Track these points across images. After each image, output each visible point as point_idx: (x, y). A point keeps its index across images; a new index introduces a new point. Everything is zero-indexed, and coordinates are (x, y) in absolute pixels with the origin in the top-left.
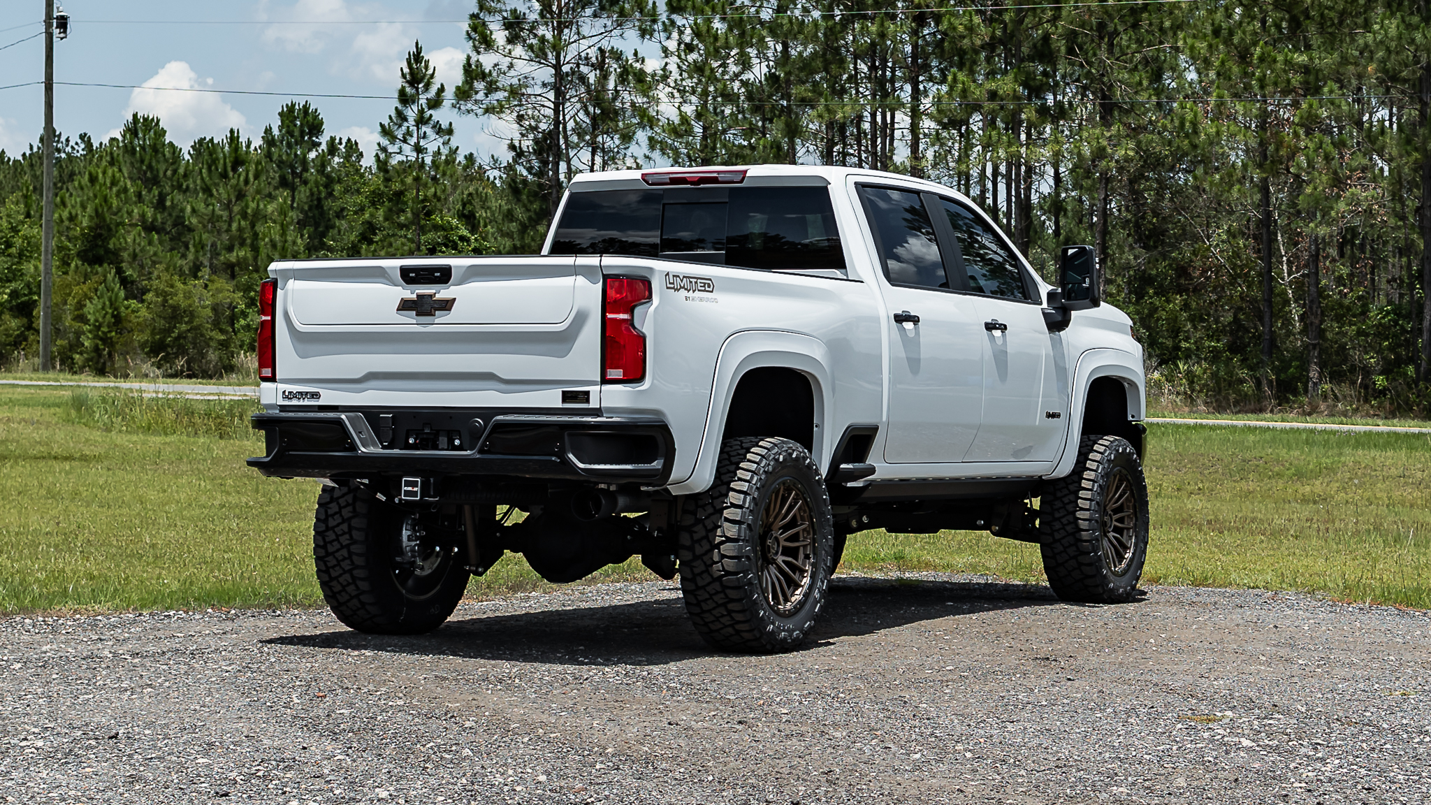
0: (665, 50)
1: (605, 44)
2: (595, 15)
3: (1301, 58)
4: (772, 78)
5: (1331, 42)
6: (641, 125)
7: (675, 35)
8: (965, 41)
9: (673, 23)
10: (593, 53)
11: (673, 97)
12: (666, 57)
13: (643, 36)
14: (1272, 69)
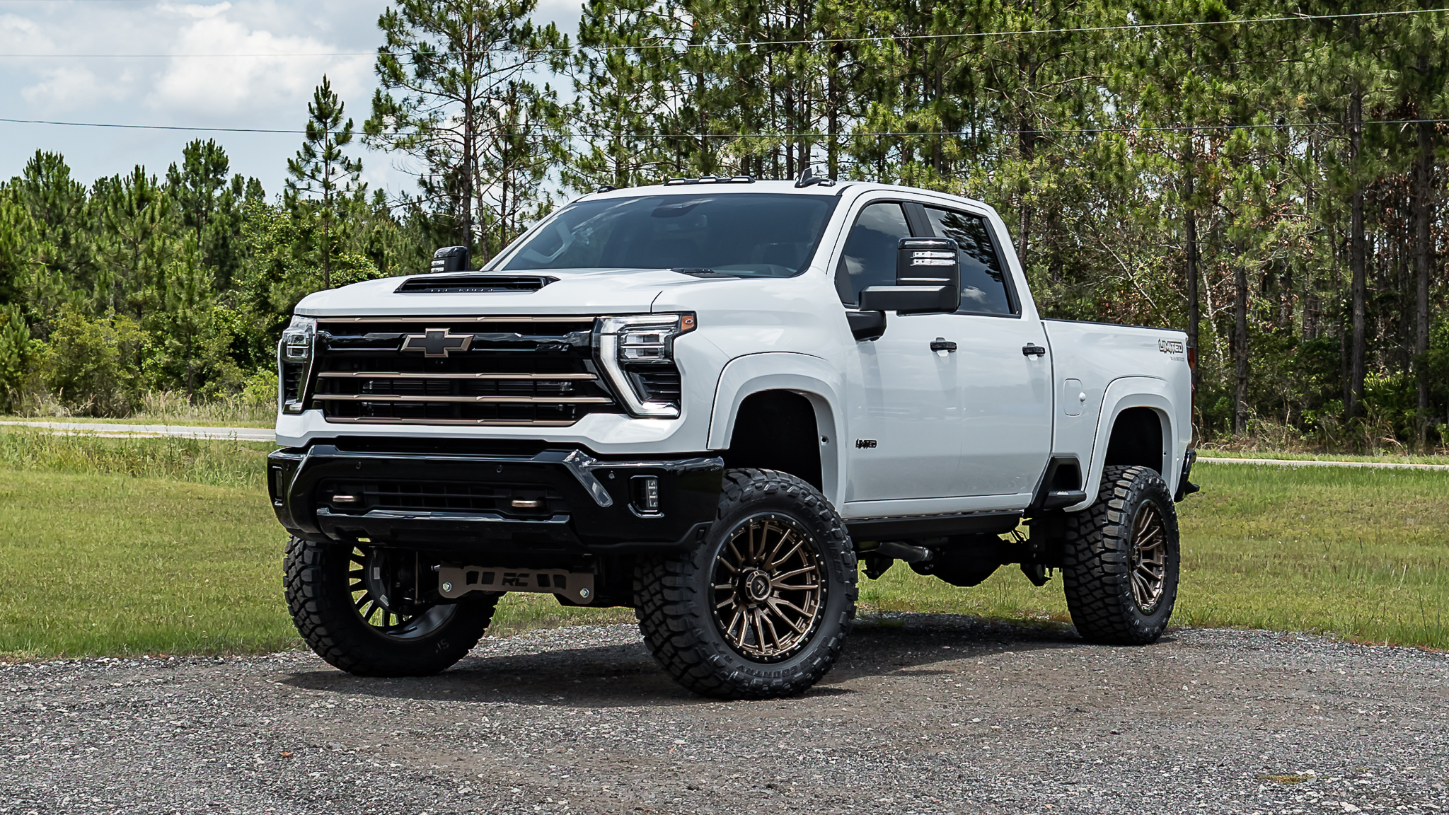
0: (577, 84)
1: (516, 78)
2: (506, 48)
3: (1228, 88)
4: (687, 112)
5: (1260, 70)
6: (553, 161)
7: (587, 68)
8: (886, 72)
9: (585, 56)
10: (504, 88)
11: (586, 131)
12: (578, 90)
13: (554, 70)
14: (1199, 99)
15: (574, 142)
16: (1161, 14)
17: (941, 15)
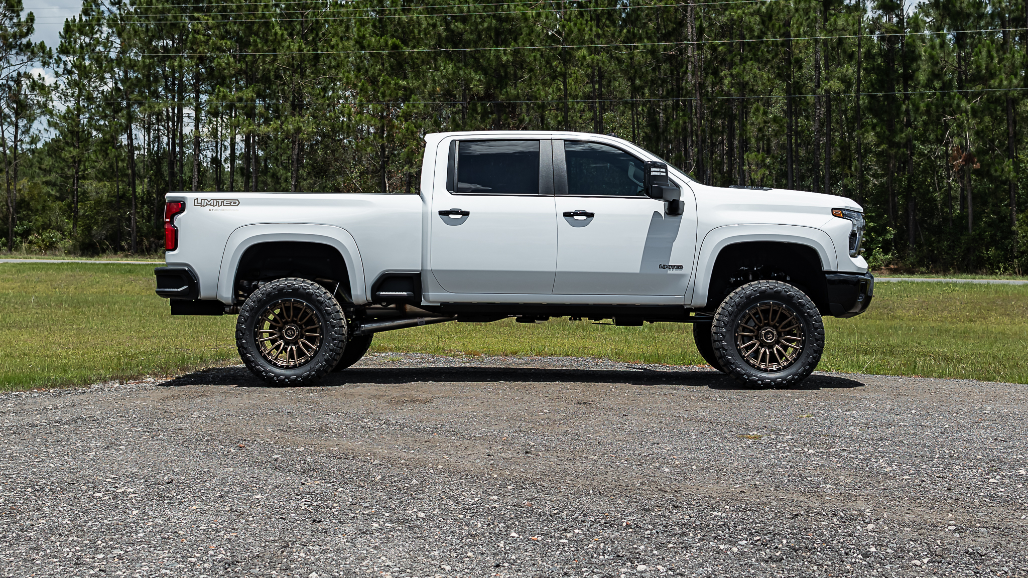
0: (57, 73)
1: (22, 71)
2: (17, 53)
3: (403, 83)
4: (117, 89)
5: (418, 75)
6: (43, 113)
7: (62, 65)
8: (226, 71)
9: (60, 59)
10: (15, 74)
11: (61, 98)
12: (57, 77)
13: (44, 66)
14: (389, 88)
15: (55, 103)
16: (369, 46)
17: (255, 41)
